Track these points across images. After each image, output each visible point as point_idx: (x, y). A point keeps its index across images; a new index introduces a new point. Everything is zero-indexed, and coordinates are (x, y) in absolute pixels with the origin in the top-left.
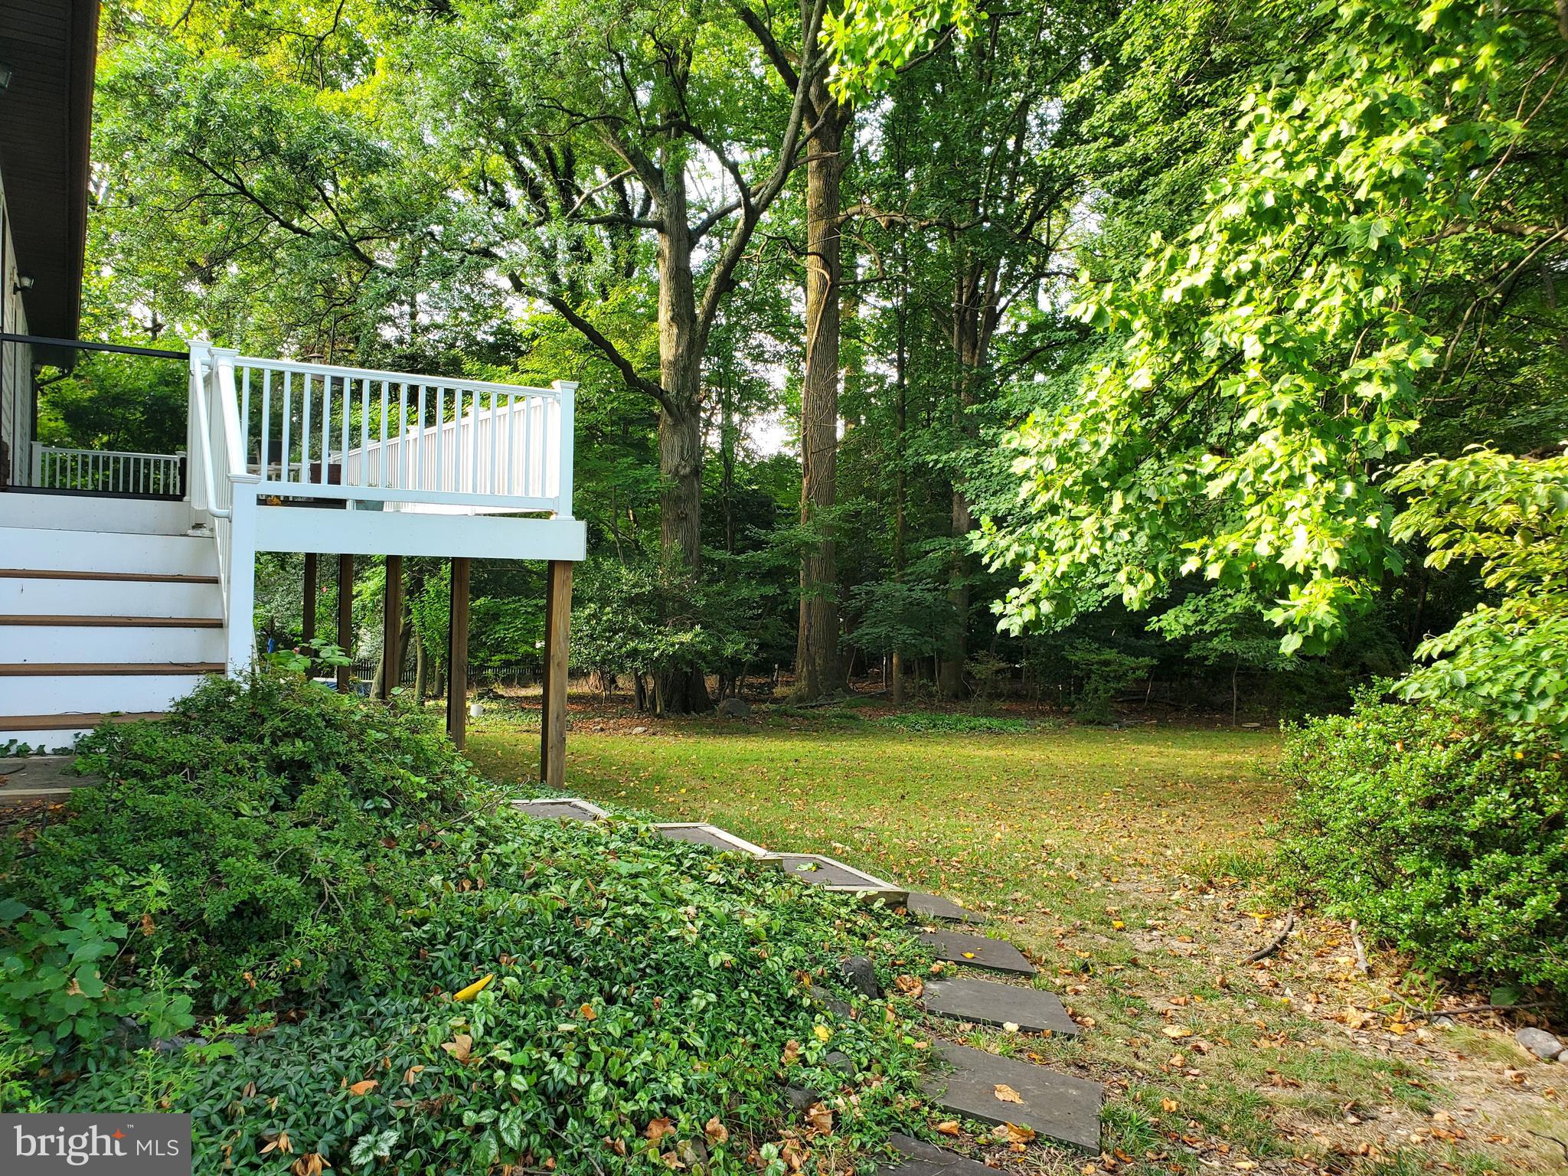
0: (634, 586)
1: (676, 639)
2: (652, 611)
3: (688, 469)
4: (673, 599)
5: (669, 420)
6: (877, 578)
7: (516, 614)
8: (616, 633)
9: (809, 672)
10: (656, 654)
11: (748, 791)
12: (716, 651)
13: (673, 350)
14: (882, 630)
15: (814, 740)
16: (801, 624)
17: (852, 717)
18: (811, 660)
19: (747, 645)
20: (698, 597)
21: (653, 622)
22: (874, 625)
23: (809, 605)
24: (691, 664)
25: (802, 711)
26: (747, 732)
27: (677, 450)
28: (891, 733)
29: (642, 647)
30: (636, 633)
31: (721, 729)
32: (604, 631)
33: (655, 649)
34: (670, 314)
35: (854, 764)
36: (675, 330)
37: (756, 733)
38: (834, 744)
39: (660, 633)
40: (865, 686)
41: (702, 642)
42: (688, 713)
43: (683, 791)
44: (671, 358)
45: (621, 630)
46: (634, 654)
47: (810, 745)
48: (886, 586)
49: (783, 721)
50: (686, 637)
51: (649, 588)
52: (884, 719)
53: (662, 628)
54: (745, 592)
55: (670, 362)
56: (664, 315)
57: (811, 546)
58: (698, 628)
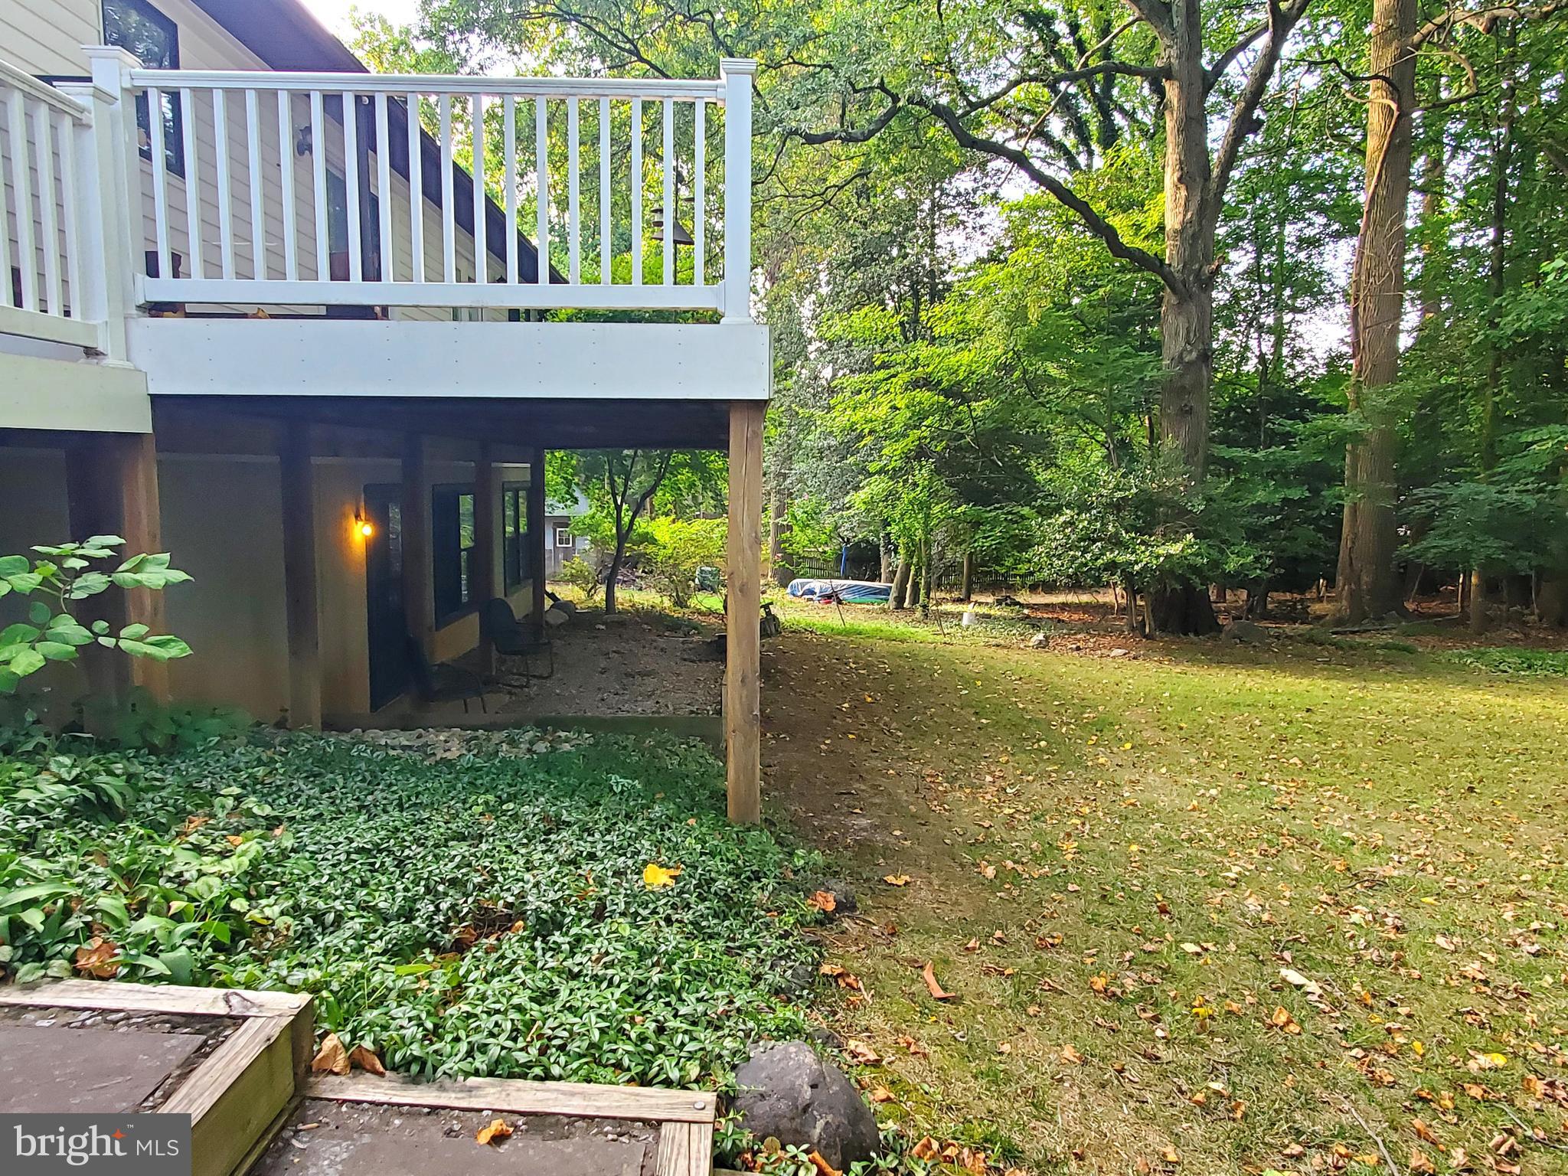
0: (1117, 488)
1: (1161, 551)
2: (1138, 518)
3: (1194, 354)
4: (1166, 503)
5: (1174, 300)
6: (1454, 479)
7: (994, 522)
8: (1094, 541)
9: (1351, 593)
10: (1137, 568)
11: (1219, 756)
12: (1215, 564)
13: (1181, 217)
14: (1458, 543)
15: (1344, 679)
16: (1344, 536)
17: (1405, 649)
18: (1354, 578)
19: (1257, 559)
20: (1196, 501)
21: (1137, 530)
22: (1447, 536)
23: (1354, 509)
24: (1183, 579)
25: (1338, 637)
26: (1252, 662)
27: (1182, 333)
28: (1461, 675)
29: (1120, 559)
30: (1116, 542)
31: (1219, 658)
32: (1080, 540)
33: (1136, 563)
34: (1177, 175)
35: (1396, 721)
36: (1183, 193)
37: (1266, 665)
38: (1374, 686)
39: (1143, 543)
40: (1434, 606)
41: (1196, 555)
42: (1186, 634)
43: (1128, 746)
44: (1178, 227)
45: (1100, 539)
46: (1112, 566)
47: (1337, 686)
48: (1465, 488)
49: (1307, 650)
50: (1175, 549)
51: (1134, 490)
52: (1453, 653)
53: (1146, 537)
54: (1261, 496)
55: (1176, 231)
56: (1170, 177)
57: (1357, 437)
58: (1190, 536)
